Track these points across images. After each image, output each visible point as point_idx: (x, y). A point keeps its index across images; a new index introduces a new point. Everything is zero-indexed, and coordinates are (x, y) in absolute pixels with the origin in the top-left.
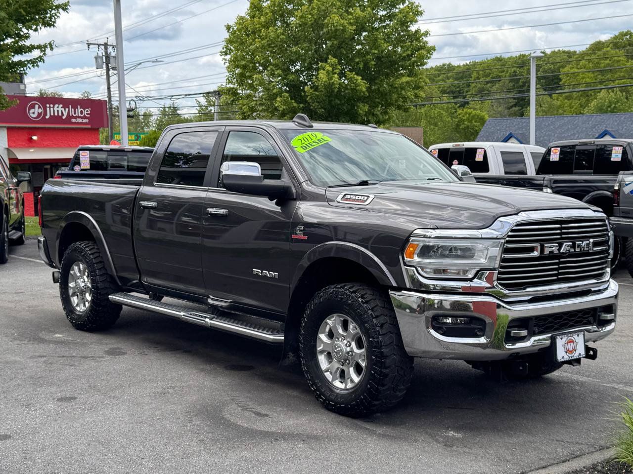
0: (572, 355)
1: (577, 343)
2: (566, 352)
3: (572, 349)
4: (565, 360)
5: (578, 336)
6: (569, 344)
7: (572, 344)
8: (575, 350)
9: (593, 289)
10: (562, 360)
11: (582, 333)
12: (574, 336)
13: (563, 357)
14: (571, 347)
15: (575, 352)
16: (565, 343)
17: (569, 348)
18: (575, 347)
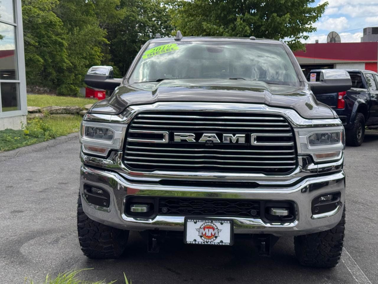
0: (210, 241)
1: (219, 231)
2: (201, 237)
3: (210, 235)
5: (222, 224)
6: (207, 230)
7: (211, 230)
8: (216, 237)
9: (260, 183)
10: (194, 243)
11: (228, 222)
12: (215, 224)
13: (195, 240)
14: (209, 232)
15: (214, 238)
16: (201, 228)
17: (206, 233)
18: (215, 233)
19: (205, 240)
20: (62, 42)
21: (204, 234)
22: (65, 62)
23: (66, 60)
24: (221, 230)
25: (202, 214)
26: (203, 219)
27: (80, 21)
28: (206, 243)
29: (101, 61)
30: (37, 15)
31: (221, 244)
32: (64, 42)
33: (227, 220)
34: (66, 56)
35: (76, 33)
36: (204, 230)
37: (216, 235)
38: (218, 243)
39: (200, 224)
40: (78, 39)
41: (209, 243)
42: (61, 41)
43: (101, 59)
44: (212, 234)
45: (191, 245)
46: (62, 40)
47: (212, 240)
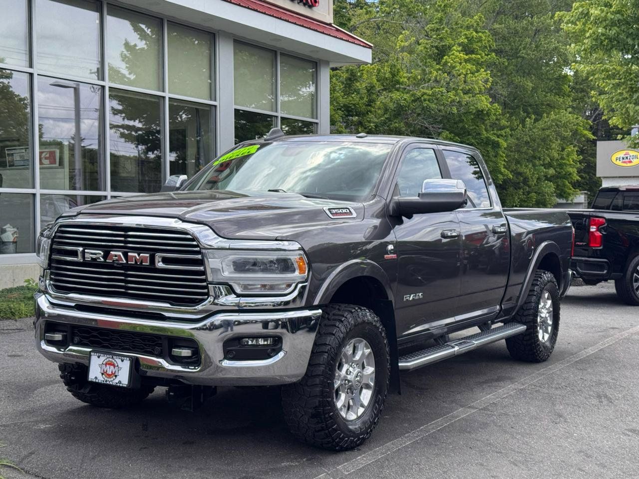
0: (110, 380)
1: (119, 369)
2: (103, 374)
3: (110, 373)
4: (97, 381)
5: (122, 361)
6: (108, 366)
7: (112, 367)
8: (116, 376)
9: (167, 314)
10: (94, 380)
11: (128, 359)
12: (117, 360)
13: (96, 378)
14: (110, 370)
15: (114, 378)
16: (103, 364)
17: (107, 371)
18: (115, 372)
19: (106, 379)
20: (498, 141)
21: (105, 371)
22: (501, 173)
23: (503, 170)
24: (121, 368)
25: (110, 348)
26: (105, 353)
27: (542, 104)
28: (105, 382)
29: (577, 168)
30: (451, 102)
31: (118, 385)
32: (501, 141)
33: (127, 356)
34: (503, 163)
35: (528, 126)
36: (106, 366)
37: (116, 374)
38: (116, 383)
39: (103, 359)
40: (532, 135)
41: (108, 382)
42: (497, 139)
43: (579, 165)
44: (112, 372)
45: (92, 383)
46: (498, 137)
47: (112, 379)
